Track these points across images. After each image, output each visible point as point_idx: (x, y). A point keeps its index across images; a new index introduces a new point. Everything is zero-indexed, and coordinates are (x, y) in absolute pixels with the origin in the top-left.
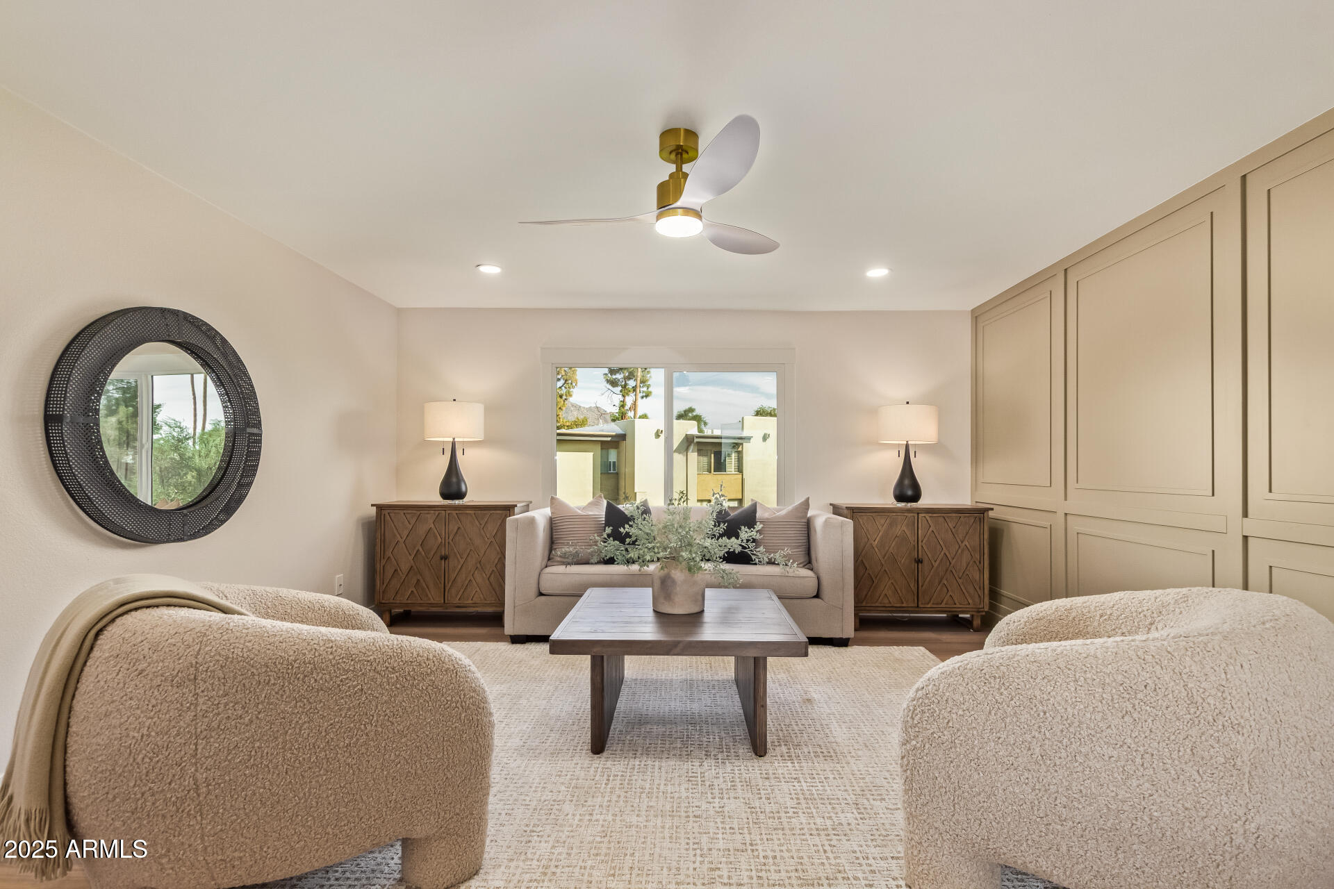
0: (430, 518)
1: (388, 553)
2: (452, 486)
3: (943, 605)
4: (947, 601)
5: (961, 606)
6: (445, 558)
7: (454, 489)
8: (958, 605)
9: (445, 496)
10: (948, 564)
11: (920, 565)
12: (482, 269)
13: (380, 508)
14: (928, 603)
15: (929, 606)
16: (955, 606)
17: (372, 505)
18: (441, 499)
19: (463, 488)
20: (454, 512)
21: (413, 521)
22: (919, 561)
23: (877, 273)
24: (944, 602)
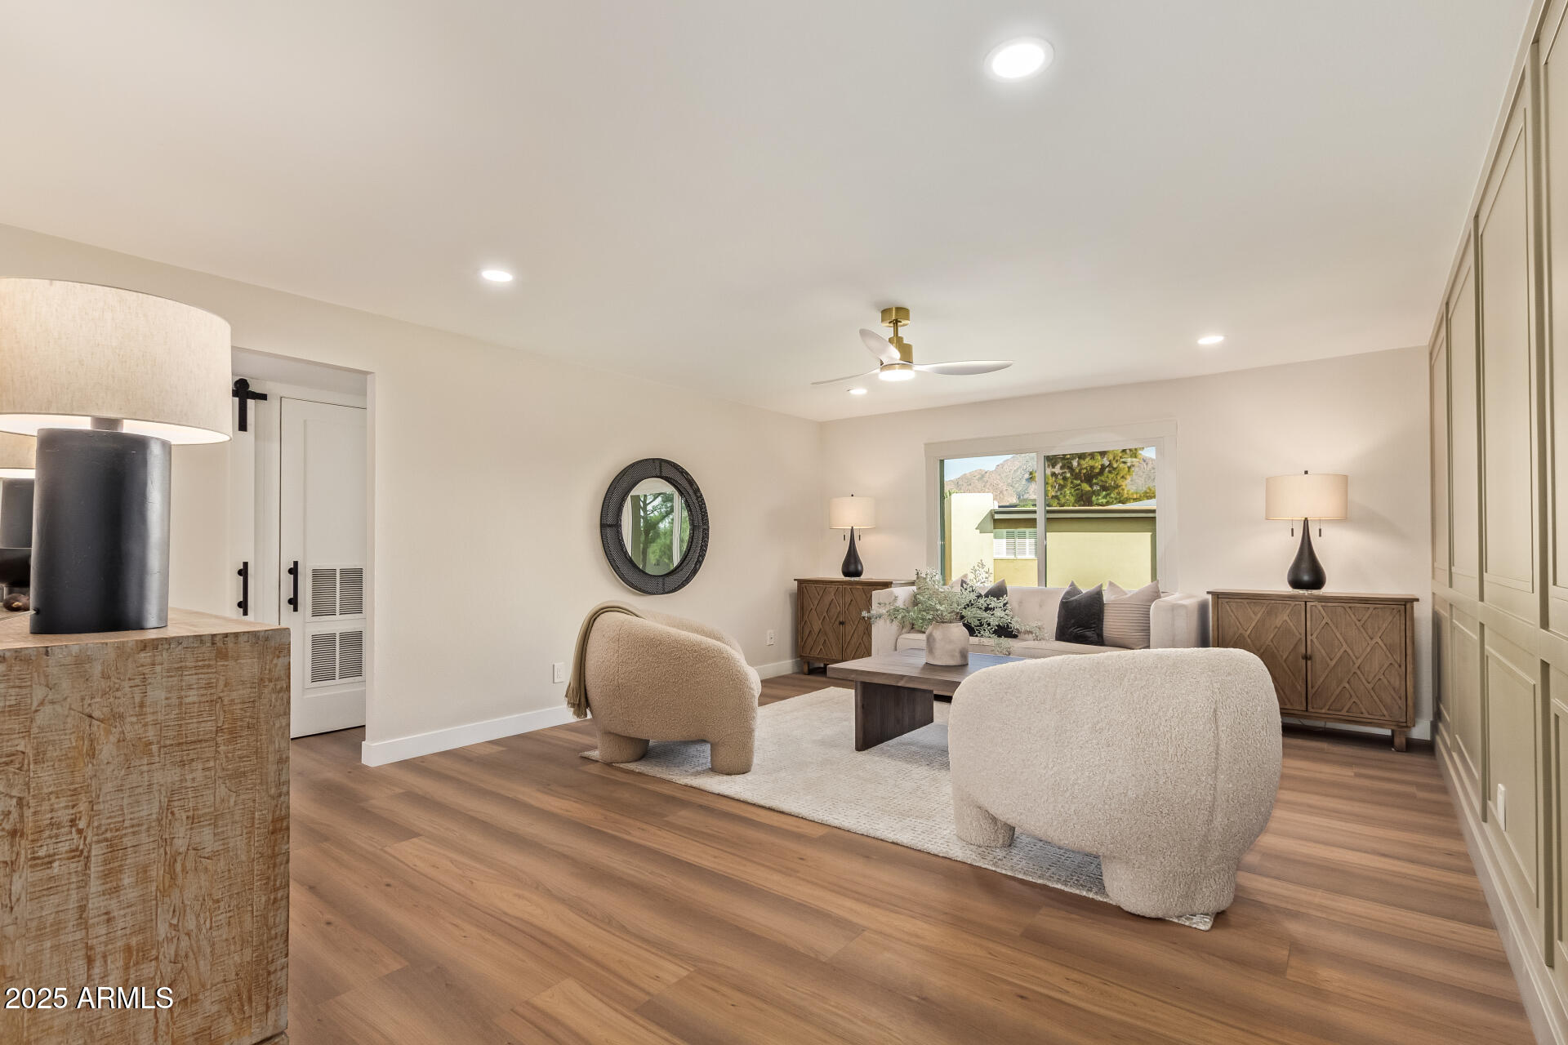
0: (832, 589)
1: (806, 617)
2: (852, 565)
3: (1344, 712)
4: (1350, 708)
5: (1370, 717)
6: (842, 623)
7: (852, 568)
8: (1366, 715)
9: (846, 574)
10: (1351, 663)
11: (1309, 662)
12: (852, 392)
13: (801, 582)
14: (1321, 709)
15: (1323, 711)
16: (1361, 716)
17: (795, 580)
18: (843, 577)
19: (860, 568)
20: (849, 587)
21: (821, 593)
22: (1306, 658)
23: (1211, 340)
24: (1346, 709)
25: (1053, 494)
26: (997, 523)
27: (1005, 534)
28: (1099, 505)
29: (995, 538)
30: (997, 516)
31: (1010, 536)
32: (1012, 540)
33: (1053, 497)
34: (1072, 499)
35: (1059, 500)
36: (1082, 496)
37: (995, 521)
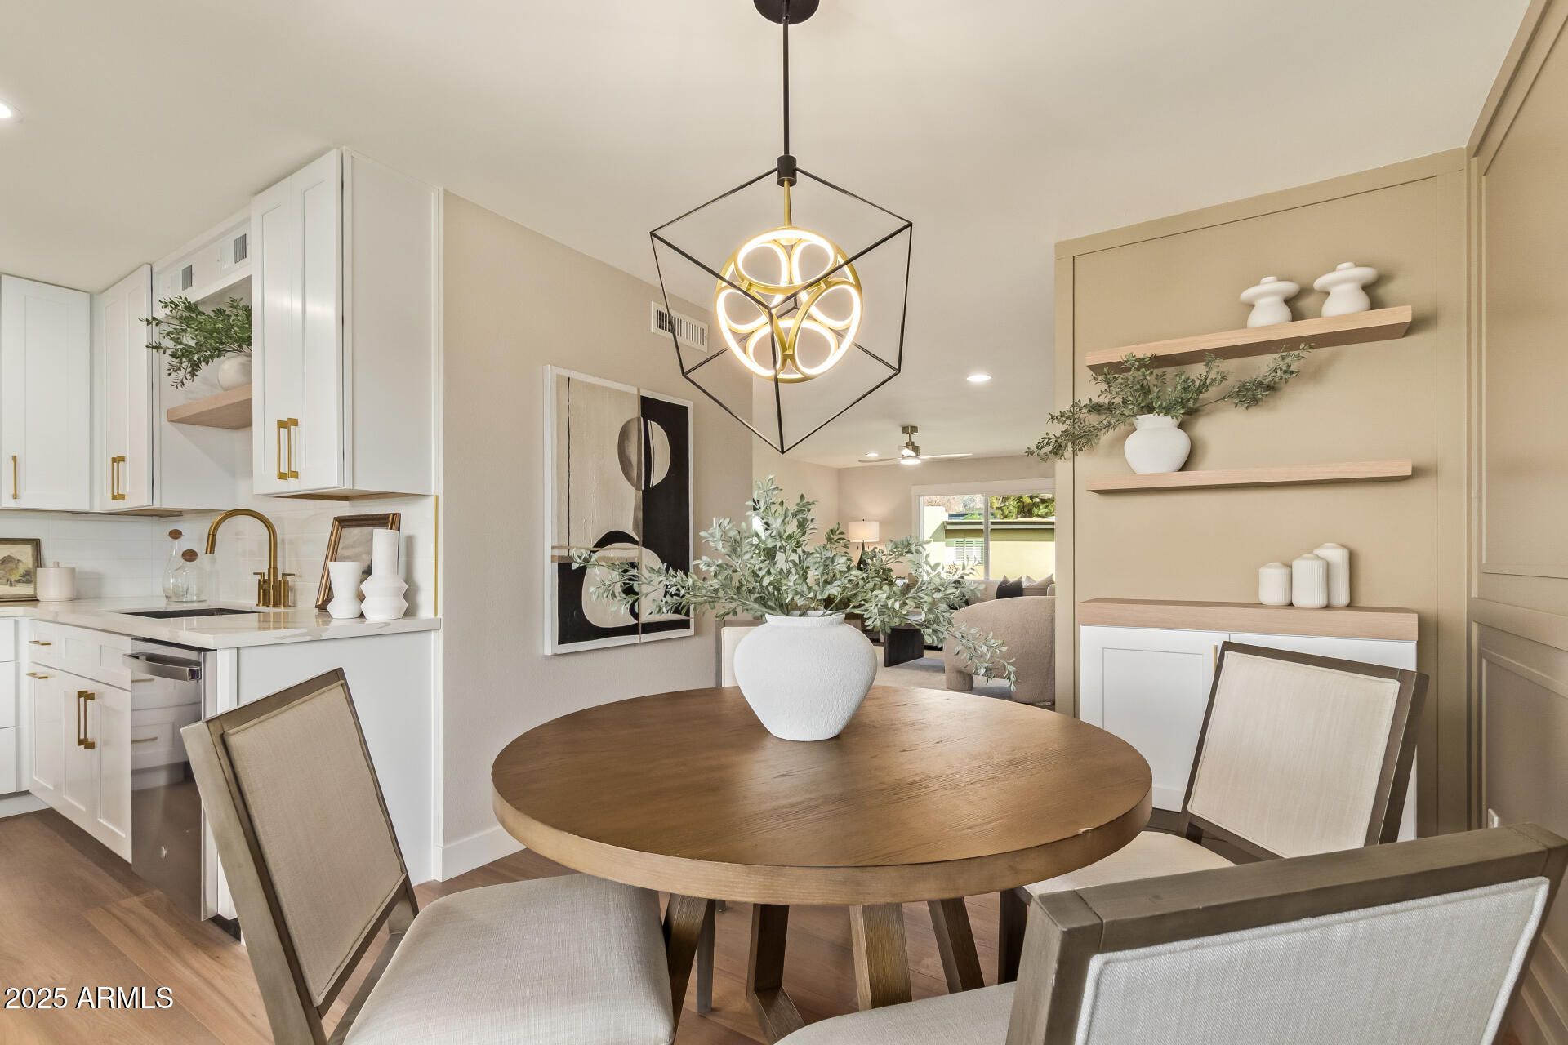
25: (998, 505)
26: (949, 533)
27: (955, 542)
28: (1038, 516)
29: (947, 546)
30: (948, 527)
31: (959, 544)
32: (960, 549)
33: (998, 508)
34: (1015, 511)
35: (1002, 510)
36: (1023, 508)
37: (947, 531)
